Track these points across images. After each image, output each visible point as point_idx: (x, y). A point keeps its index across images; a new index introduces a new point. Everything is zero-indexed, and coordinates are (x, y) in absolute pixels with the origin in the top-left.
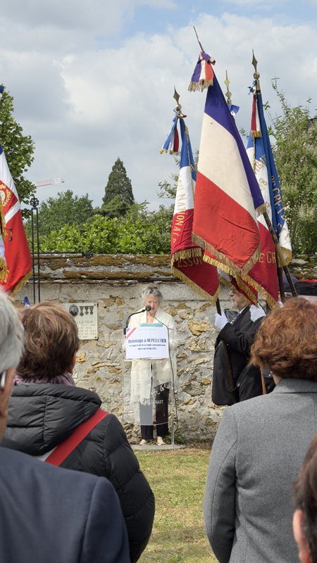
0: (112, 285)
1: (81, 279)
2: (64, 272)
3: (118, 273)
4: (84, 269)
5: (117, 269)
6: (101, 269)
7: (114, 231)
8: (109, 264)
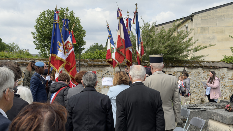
0: (99, 67)
1: (92, 65)
2: (88, 63)
3: (101, 64)
4: (92, 63)
5: (101, 63)
6: (97, 63)
7: (101, 53)
8: (99, 62)
